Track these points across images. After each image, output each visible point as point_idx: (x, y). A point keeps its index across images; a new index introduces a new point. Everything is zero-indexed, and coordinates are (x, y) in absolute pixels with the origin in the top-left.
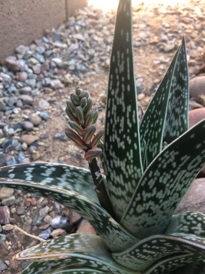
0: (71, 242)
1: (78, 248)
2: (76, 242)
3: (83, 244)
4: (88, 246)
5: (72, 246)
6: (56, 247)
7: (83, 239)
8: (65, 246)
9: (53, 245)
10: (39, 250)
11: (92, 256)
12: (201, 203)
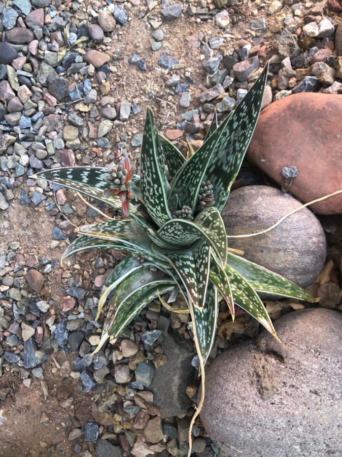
0: (122, 227)
1: (127, 233)
2: (126, 227)
3: (131, 229)
4: (136, 232)
5: (122, 230)
6: (109, 229)
7: (132, 225)
8: (116, 229)
9: (107, 227)
10: (95, 229)
11: (135, 244)
12: (250, 217)
